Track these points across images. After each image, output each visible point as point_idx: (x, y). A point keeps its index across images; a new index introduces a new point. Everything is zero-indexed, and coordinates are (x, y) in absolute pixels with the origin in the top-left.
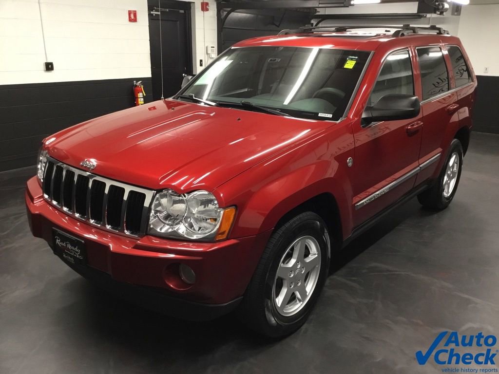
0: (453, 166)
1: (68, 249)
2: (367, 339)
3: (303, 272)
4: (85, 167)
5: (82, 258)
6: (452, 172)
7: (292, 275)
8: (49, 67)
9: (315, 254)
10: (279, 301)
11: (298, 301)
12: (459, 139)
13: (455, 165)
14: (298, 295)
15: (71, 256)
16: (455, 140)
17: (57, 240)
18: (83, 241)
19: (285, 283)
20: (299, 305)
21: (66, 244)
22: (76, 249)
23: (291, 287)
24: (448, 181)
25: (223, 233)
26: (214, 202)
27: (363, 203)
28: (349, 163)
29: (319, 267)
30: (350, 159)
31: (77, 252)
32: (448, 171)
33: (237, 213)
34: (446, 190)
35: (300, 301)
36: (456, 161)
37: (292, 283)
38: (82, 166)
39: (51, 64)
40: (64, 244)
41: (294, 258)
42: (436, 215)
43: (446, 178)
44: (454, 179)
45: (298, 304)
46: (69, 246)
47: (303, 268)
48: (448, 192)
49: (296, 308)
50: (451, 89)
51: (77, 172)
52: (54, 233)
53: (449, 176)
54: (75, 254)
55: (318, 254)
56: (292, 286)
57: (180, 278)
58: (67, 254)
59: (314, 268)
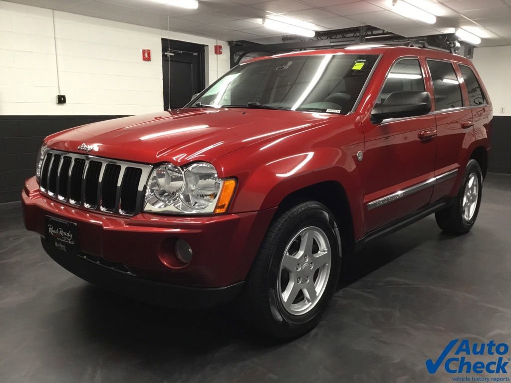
0: (472, 188)
1: (60, 236)
2: (384, 342)
3: (312, 269)
4: (83, 150)
5: (74, 243)
6: (472, 195)
7: (300, 269)
8: (61, 100)
9: (325, 251)
10: (286, 296)
11: (306, 301)
12: (477, 161)
13: (475, 188)
14: (307, 294)
15: (63, 243)
16: (472, 160)
17: (50, 229)
18: (75, 224)
19: (292, 276)
20: (308, 305)
21: (59, 231)
22: (69, 235)
23: (298, 282)
24: (468, 203)
25: (222, 207)
26: (214, 176)
27: (376, 204)
28: (359, 156)
29: (329, 265)
30: (360, 152)
31: (69, 238)
32: (467, 193)
33: (238, 186)
34: (466, 213)
35: (309, 301)
36: (475, 183)
37: (299, 278)
38: (79, 149)
39: (64, 97)
40: (56, 232)
41: (302, 250)
42: (457, 238)
43: (465, 200)
44: (474, 203)
45: (306, 304)
46: (62, 232)
47: (311, 263)
48: (469, 216)
49: (306, 308)
50: (465, 106)
51: (74, 156)
52: (48, 222)
53: (468, 198)
54: (67, 240)
55: (328, 251)
56: (300, 282)
57: (176, 256)
58: (59, 242)
59: (324, 266)
